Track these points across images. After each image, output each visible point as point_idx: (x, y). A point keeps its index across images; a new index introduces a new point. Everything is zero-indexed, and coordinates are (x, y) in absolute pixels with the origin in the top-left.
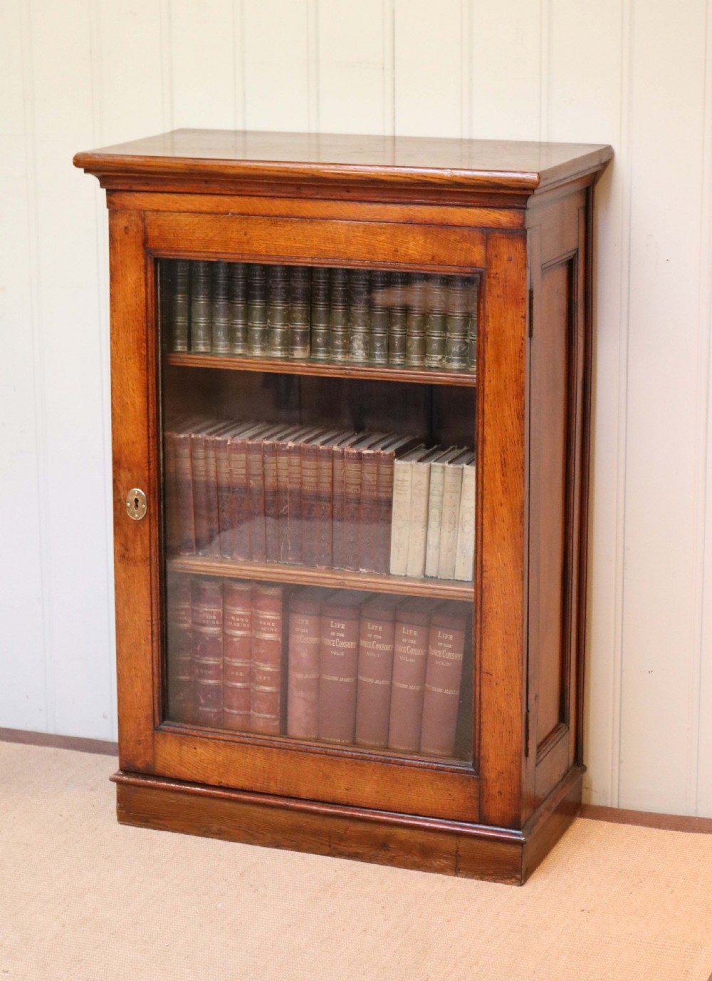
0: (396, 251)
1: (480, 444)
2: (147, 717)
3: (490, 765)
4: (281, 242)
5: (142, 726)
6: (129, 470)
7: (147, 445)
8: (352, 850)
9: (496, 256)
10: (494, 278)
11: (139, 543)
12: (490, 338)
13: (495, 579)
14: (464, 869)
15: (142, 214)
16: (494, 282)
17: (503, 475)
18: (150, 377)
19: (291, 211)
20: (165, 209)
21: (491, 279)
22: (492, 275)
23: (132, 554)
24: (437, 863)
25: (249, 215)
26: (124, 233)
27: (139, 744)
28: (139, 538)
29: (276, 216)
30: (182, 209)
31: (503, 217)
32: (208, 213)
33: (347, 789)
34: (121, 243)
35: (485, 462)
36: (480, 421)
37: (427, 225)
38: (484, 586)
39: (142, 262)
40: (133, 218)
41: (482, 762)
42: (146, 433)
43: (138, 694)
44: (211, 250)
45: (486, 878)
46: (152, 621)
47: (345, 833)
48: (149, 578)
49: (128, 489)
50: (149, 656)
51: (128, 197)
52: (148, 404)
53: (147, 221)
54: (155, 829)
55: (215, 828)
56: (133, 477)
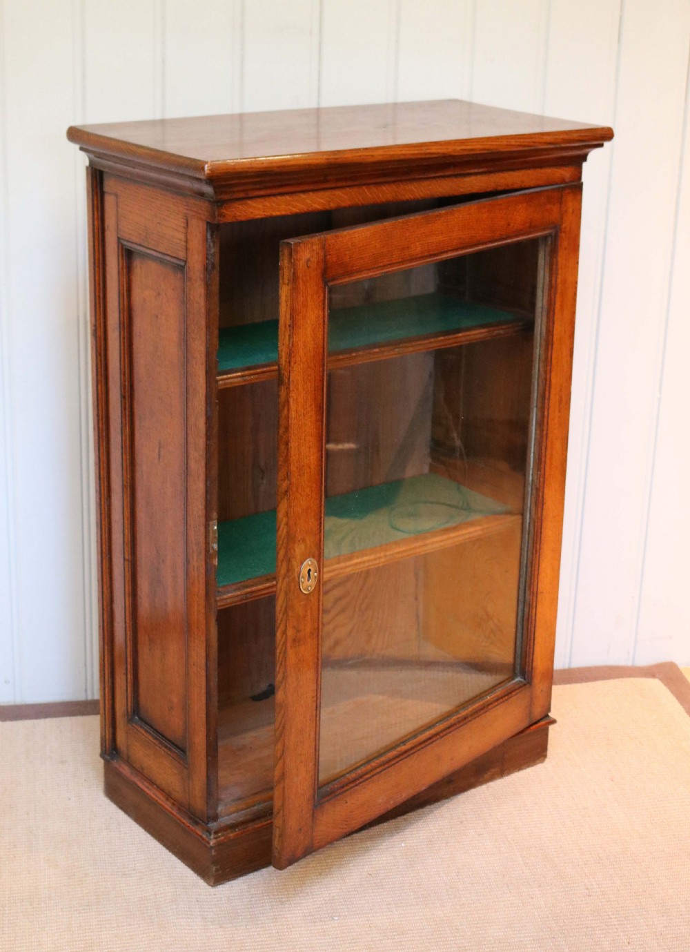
0: (509, 225)
2: (308, 800)
3: (538, 671)
4: (433, 239)
5: (304, 812)
6: (303, 541)
7: (319, 505)
9: (566, 212)
10: (564, 231)
11: (309, 617)
12: (559, 288)
13: (550, 507)
17: (560, 412)
21: (562, 233)
23: (302, 634)
26: (306, 267)
27: (301, 832)
28: (309, 612)
34: (303, 280)
39: (321, 297)
40: (314, 248)
41: (533, 672)
42: (318, 492)
43: (303, 780)
48: (316, 650)
50: (312, 735)
56: (306, 547)
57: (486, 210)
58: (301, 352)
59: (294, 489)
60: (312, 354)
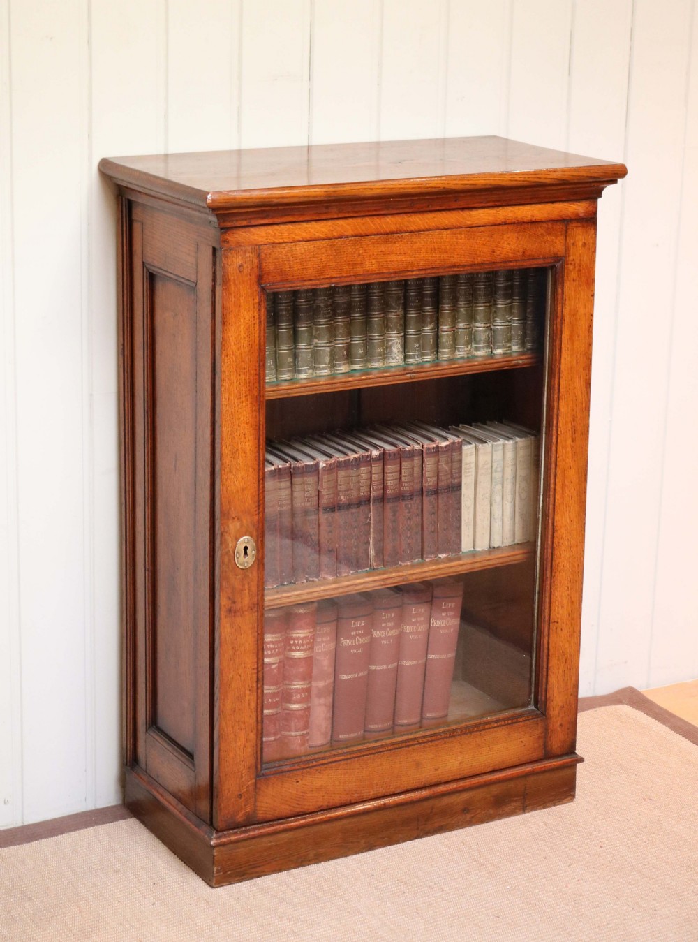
0: (494, 252)
1: (555, 417)
2: (249, 768)
3: (554, 703)
4: (393, 258)
5: (243, 779)
6: (238, 519)
7: (257, 489)
8: (436, 825)
9: (573, 244)
10: (571, 264)
11: (247, 591)
12: (567, 319)
13: (564, 536)
14: (530, 805)
15: (258, 249)
16: (571, 267)
17: (573, 441)
18: (261, 419)
19: (400, 226)
20: (281, 241)
21: (569, 266)
22: (569, 262)
23: (238, 606)
24: (507, 809)
25: (361, 236)
26: (238, 272)
27: (241, 798)
28: (247, 586)
29: (387, 234)
30: (297, 238)
31: (579, 208)
32: (324, 239)
33: (436, 770)
34: (234, 283)
35: (559, 433)
36: (556, 396)
37: (519, 224)
38: (554, 545)
39: (257, 301)
40: (248, 255)
41: (548, 703)
42: (256, 477)
43: (242, 747)
44: (326, 276)
45: (548, 804)
46: (257, 668)
47: (432, 812)
48: (256, 625)
49: (237, 539)
50: (253, 705)
51: (244, 234)
52: (259, 446)
53: (263, 255)
54: (252, 878)
55: (311, 854)
56: (242, 525)
57: (463, 236)
58: (234, 347)
59: (227, 470)
60: (247, 349)
